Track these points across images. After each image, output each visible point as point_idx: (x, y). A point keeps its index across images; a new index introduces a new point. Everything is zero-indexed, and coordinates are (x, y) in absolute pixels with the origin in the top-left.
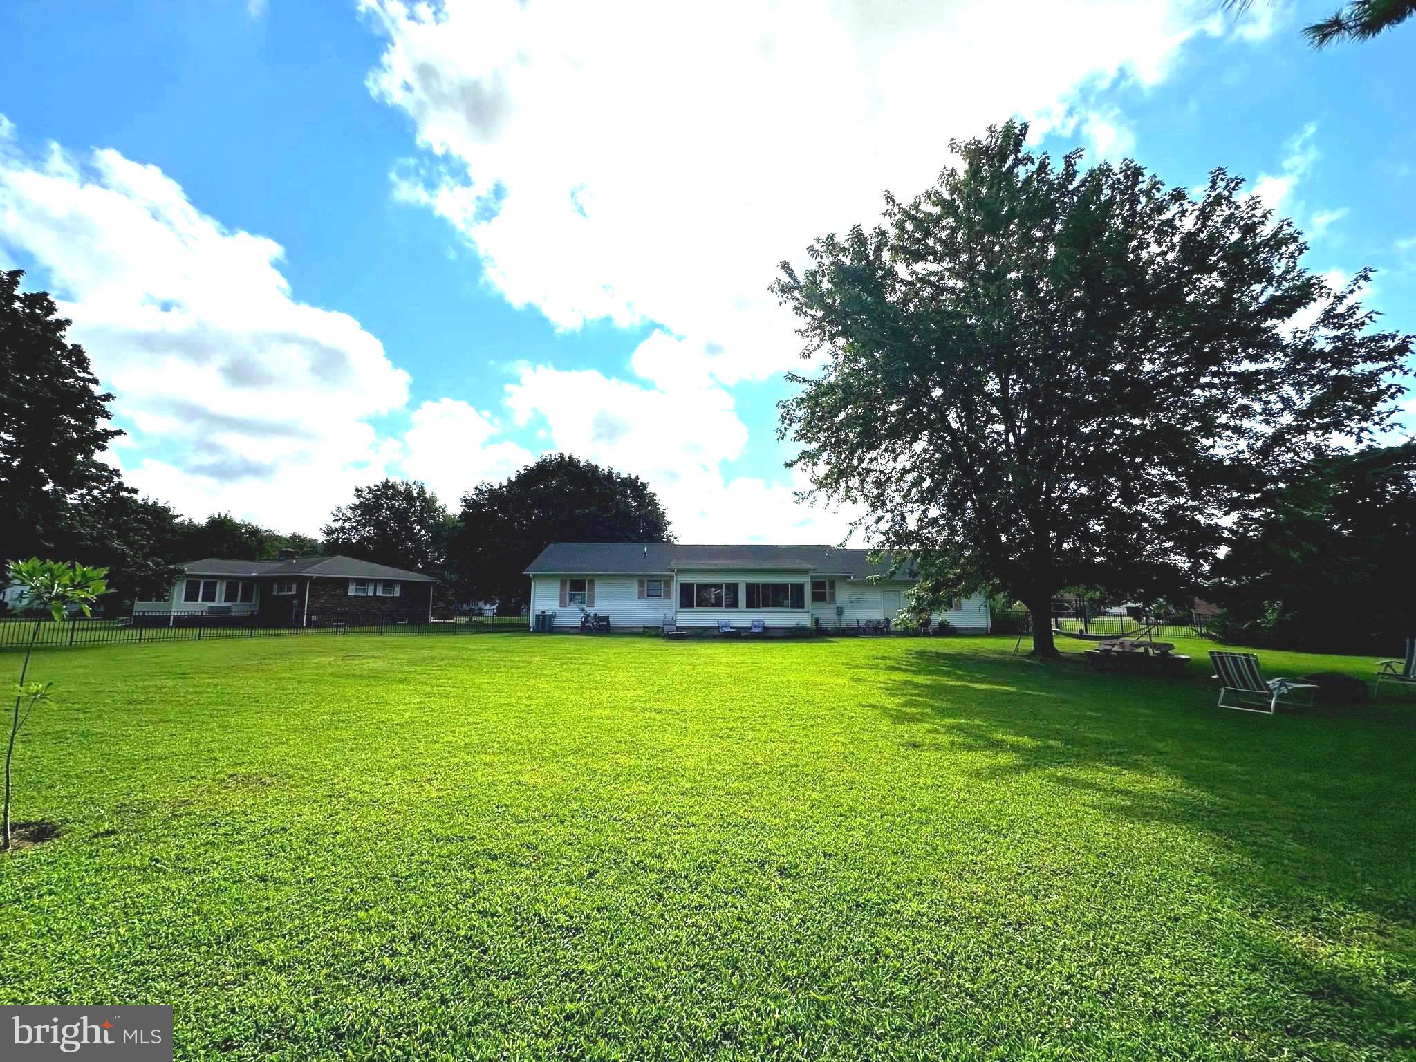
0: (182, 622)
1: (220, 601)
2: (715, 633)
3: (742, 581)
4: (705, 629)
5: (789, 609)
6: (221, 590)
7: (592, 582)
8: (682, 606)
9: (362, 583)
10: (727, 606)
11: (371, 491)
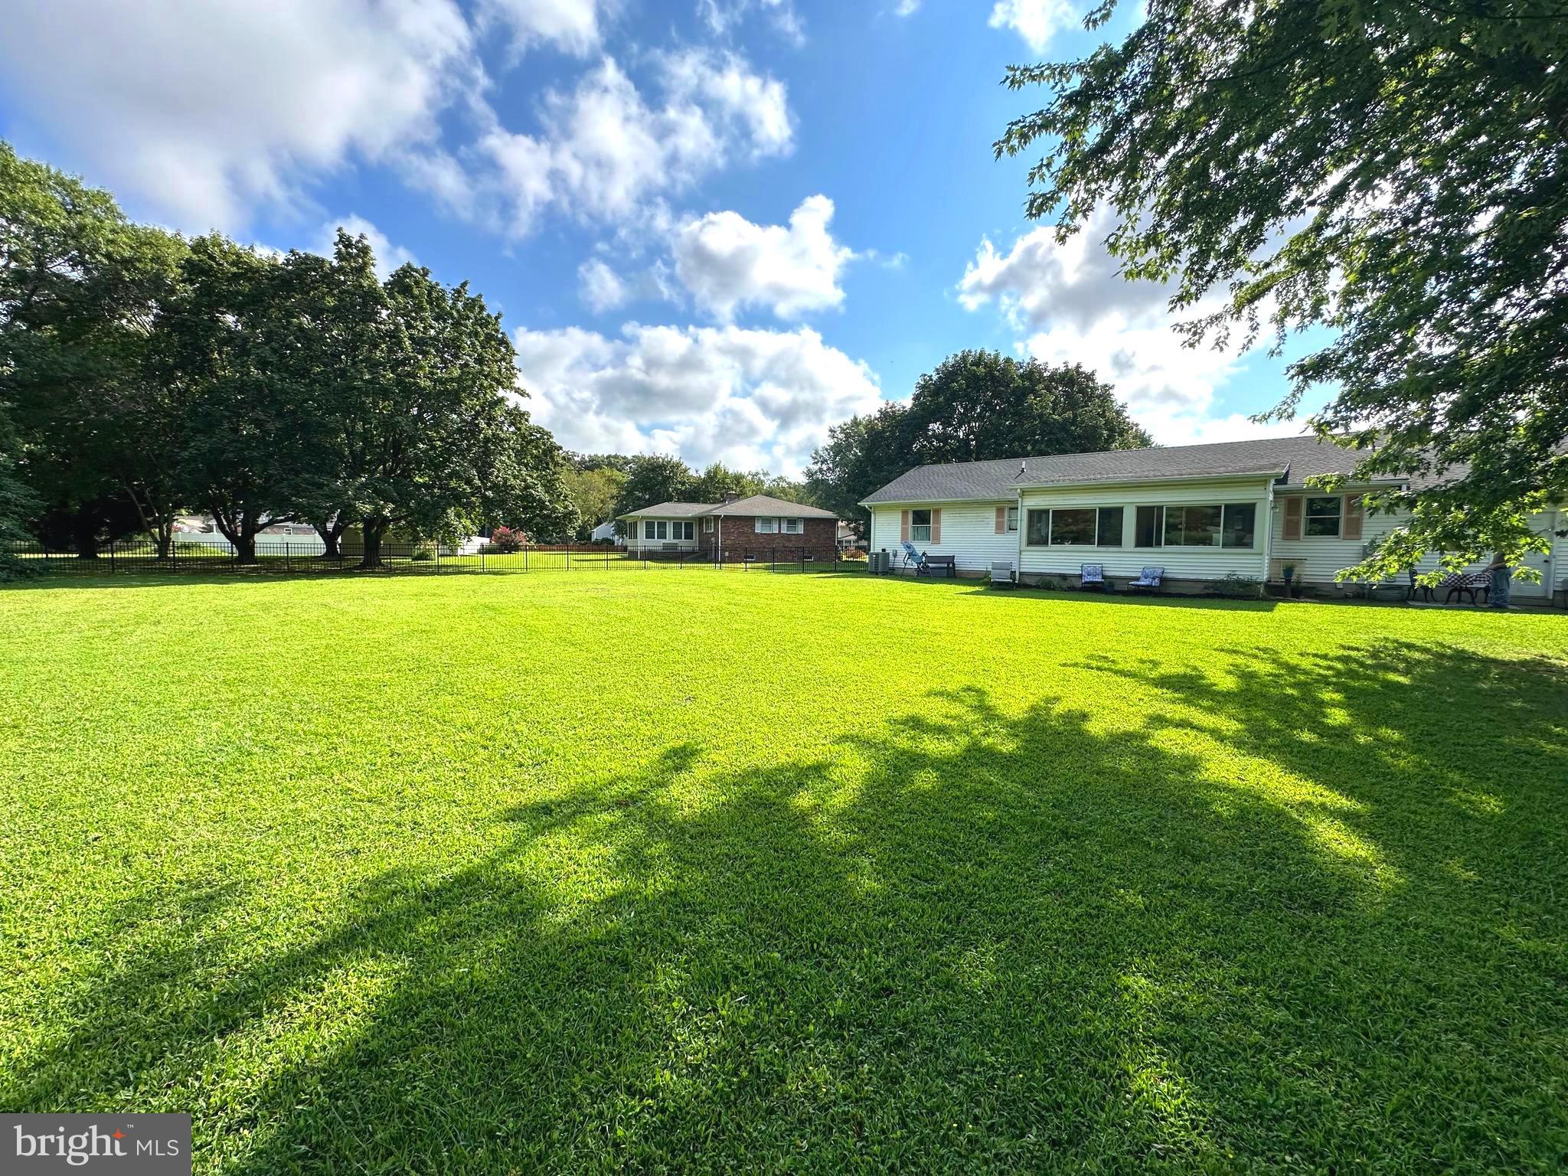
0: (650, 556)
1: (670, 539)
2: (1078, 584)
3: (1129, 503)
4: (1064, 577)
5: (1219, 549)
6: (670, 530)
7: (937, 512)
8: (1031, 542)
9: (767, 520)
10: (1102, 542)
11: (843, 431)
